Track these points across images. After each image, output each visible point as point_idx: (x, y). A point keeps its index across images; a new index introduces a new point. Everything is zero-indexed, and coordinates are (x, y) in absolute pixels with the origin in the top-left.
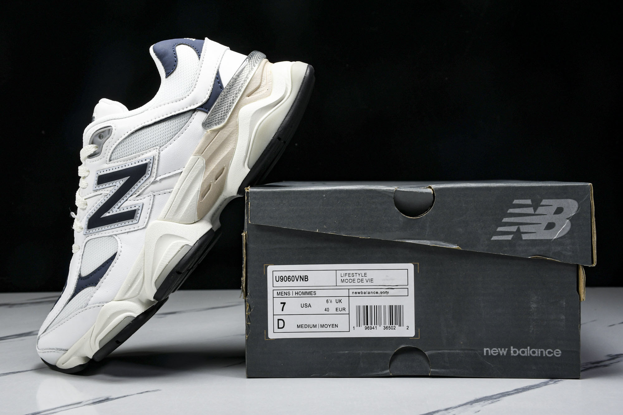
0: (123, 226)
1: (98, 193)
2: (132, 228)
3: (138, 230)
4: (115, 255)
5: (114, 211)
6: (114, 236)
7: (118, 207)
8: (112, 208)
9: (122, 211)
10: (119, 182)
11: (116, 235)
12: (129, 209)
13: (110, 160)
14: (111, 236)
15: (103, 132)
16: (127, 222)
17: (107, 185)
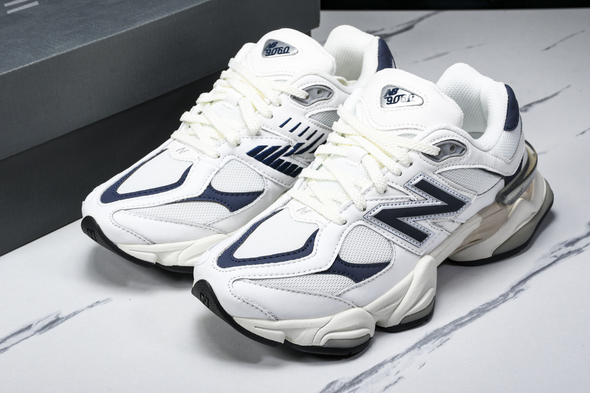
0: (406, 241)
1: (408, 192)
2: (411, 248)
3: (415, 254)
4: (386, 264)
5: (410, 221)
6: (392, 243)
7: (415, 220)
8: (410, 218)
9: (415, 226)
10: (433, 200)
11: (394, 243)
12: (422, 230)
13: (439, 174)
14: (389, 240)
15: (457, 146)
16: (412, 240)
17: (420, 193)
